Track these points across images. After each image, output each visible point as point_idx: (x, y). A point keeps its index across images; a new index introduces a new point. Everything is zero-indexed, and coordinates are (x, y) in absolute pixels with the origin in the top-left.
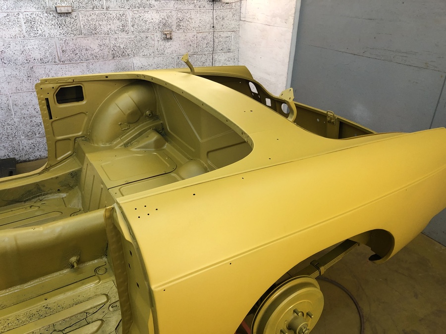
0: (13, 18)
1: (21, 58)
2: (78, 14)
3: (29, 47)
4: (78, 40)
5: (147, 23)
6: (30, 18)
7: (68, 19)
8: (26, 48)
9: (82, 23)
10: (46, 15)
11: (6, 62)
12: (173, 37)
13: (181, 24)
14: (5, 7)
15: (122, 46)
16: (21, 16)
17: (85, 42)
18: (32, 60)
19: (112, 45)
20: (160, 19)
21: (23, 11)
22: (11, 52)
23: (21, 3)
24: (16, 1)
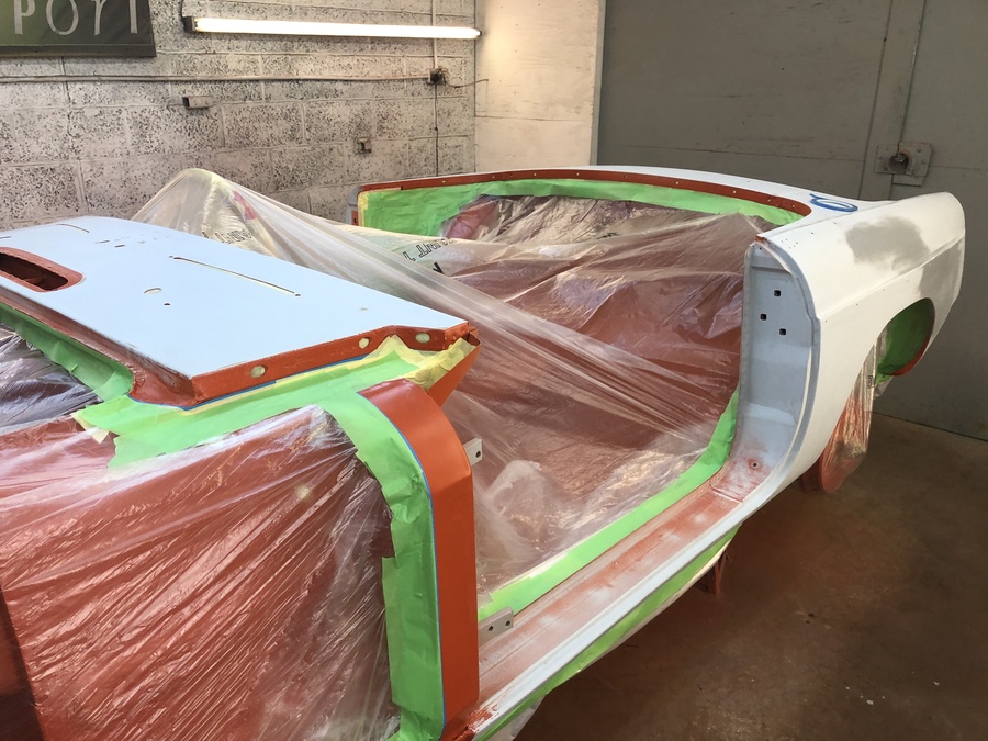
0: (109, 119)
1: (121, 195)
2: (220, 110)
3: (137, 173)
4: (220, 157)
5: (332, 123)
6: (139, 119)
7: (204, 119)
8: (132, 175)
9: (225, 125)
10: (167, 112)
11: (93, 202)
12: (374, 149)
13: (384, 125)
14: (97, 97)
15: (291, 167)
16: (124, 114)
17: (230, 160)
19: (275, 165)
20: (353, 116)
21: (127, 106)
22: (104, 184)
23: (125, 91)
24: (116, 85)
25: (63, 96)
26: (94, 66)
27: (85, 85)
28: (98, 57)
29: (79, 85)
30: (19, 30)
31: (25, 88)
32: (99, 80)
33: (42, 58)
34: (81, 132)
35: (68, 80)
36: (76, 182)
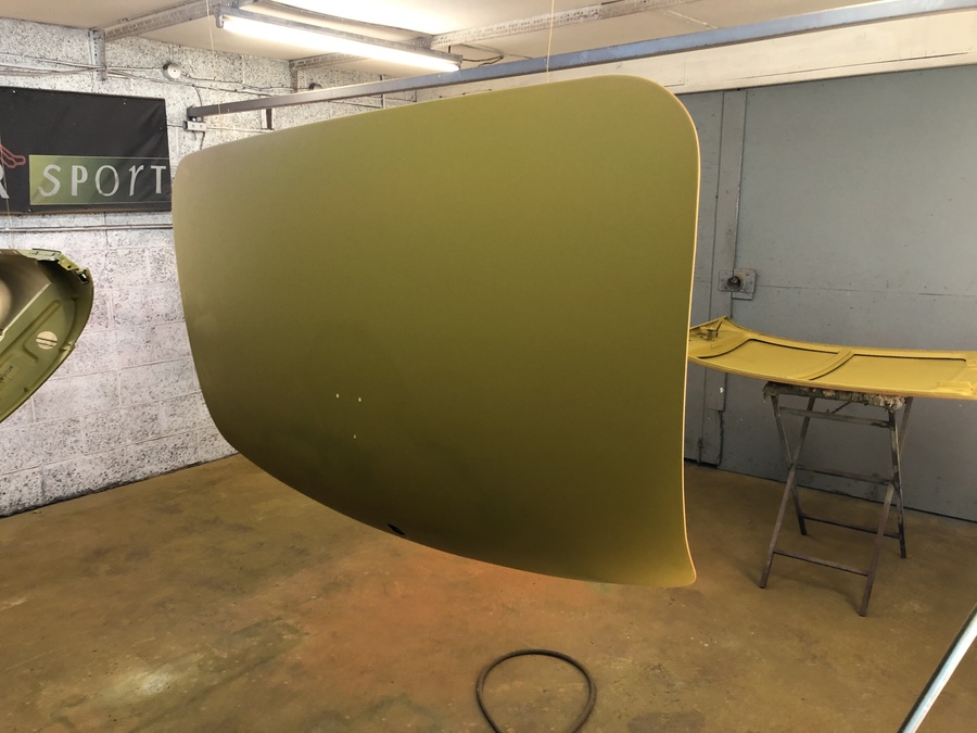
0: (136, 257)
1: (140, 315)
3: (154, 298)
6: (158, 256)
8: (149, 299)
11: (120, 320)
14: (127, 241)
16: (147, 253)
18: (154, 317)
21: (149, 247)
22: (128, 306)
23: (148, 236)
24: (142, 231)
25: (103, 240)
26: (127, 218)
27: (120, 232)
28: (130, 212)
29: (115, 232)
30: (74, 192)
31: (76, 235)
32: (129, 228)
33: (89, 213)
34: (114, 267)
35: (108, 228)
36: (108, 306)
